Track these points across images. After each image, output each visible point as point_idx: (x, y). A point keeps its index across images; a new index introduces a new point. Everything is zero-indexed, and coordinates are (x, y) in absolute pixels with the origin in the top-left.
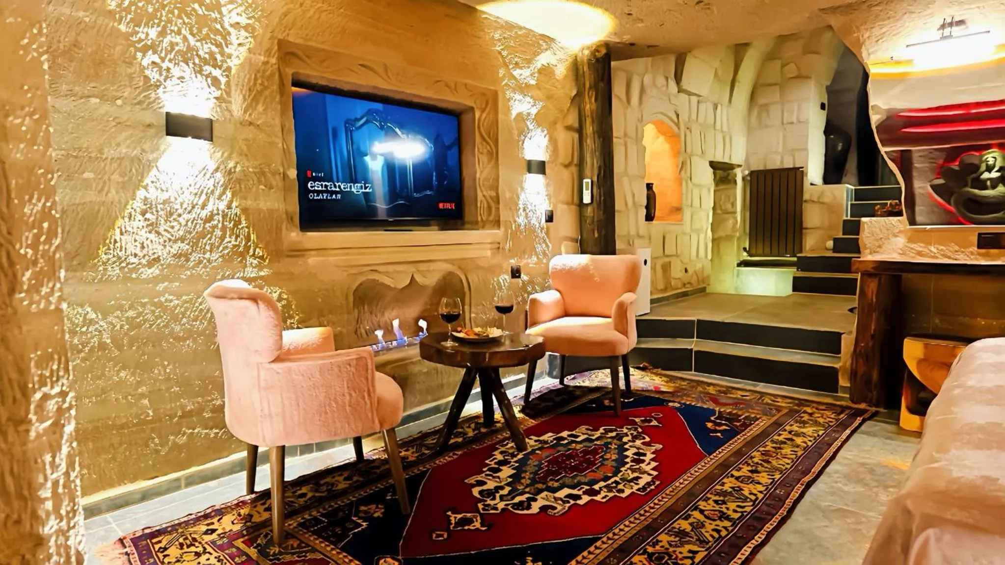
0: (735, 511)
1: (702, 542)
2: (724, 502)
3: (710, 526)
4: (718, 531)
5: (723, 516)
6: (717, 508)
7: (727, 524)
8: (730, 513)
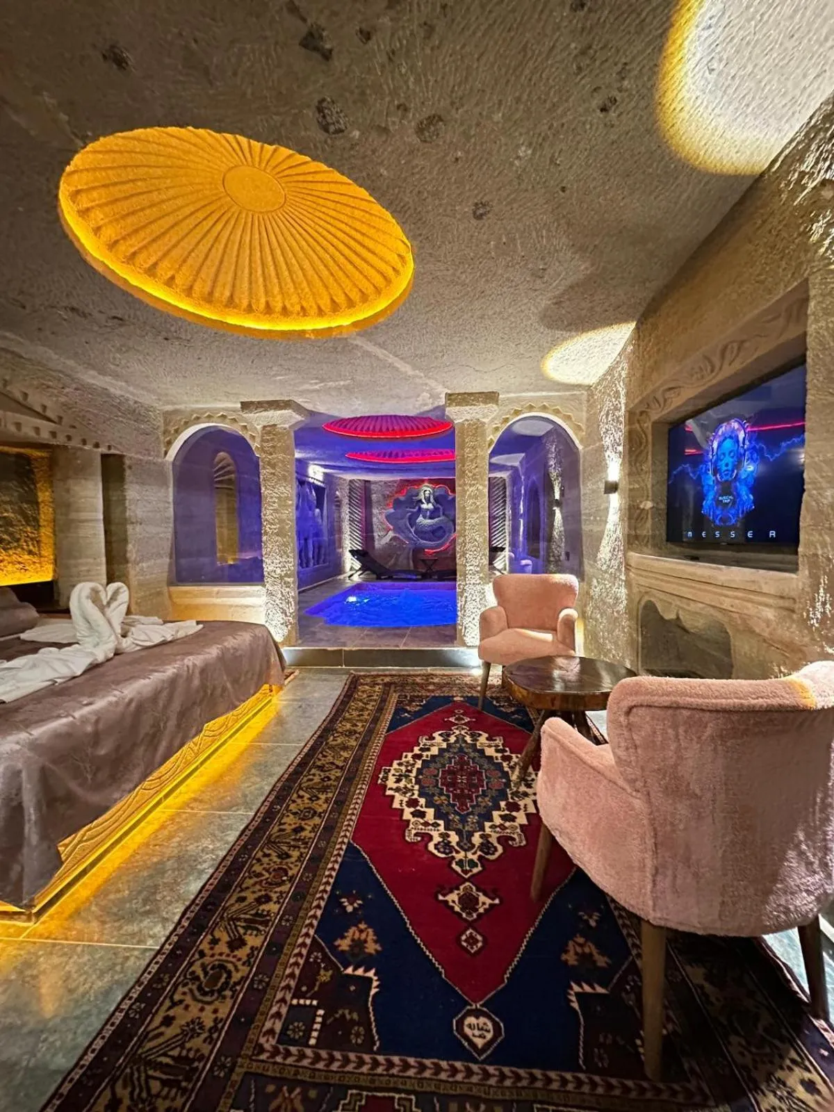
0: (314, 775)
1: (332, 748)
2: (322, 780)
3: (330, 759)
4: (325, 756)
5: (321, 768)
6: (327, 774)
7: (319, 763)
8: (318, 772)
